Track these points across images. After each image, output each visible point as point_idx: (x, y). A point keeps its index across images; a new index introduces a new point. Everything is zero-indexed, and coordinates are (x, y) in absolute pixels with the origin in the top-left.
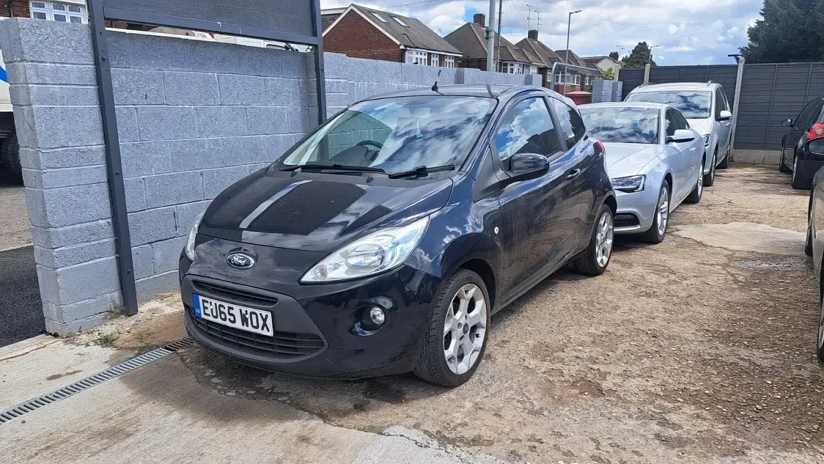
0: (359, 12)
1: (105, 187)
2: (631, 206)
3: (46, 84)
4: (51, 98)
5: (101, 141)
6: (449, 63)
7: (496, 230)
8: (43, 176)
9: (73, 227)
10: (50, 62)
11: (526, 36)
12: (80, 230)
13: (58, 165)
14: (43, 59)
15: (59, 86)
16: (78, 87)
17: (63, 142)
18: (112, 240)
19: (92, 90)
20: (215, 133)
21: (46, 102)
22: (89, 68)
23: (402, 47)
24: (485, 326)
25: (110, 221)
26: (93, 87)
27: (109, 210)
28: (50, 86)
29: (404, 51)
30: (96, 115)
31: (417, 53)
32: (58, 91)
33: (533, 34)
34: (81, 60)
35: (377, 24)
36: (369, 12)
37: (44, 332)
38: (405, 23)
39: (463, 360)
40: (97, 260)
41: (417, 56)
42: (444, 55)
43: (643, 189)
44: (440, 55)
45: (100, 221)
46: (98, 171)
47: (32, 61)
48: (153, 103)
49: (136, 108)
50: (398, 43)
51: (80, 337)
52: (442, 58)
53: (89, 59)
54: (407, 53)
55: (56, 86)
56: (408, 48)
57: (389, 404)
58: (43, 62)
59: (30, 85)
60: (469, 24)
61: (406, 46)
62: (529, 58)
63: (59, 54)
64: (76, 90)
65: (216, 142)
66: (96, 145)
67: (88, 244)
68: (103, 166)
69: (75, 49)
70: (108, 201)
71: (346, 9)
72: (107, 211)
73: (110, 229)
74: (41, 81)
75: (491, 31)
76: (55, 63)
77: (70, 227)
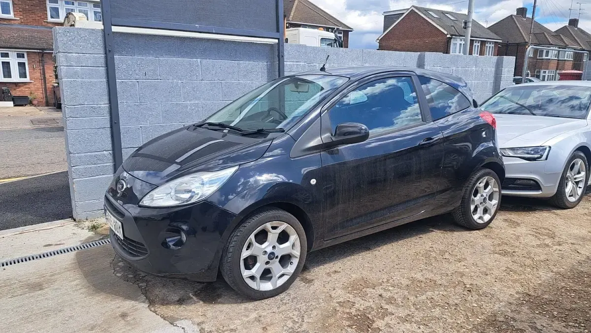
0: (417, 11)
1: (108, 131)
2: (531, 173)
3: (72, 66)
4: (76, 75)
5: (107, 102)
6: (490, 47)
7: (313, 182)
8: (68, 122)
9: (86, 154)
10: (75, 53)
11: (567, 24)
12: (90, 156)
13: (78, 116)
14: (71, 51)
15: (80, 67)
16: (93, 68)
17: (81, 102)
18: (112, 164)
19: (102, 70)
20: (196, 99)
21: (71, 77)
22: (101, 57)
23: (448, 36)
24: (299, 257)
25: (111, 152)
26: (104, 68)
27: (111, 145)
28: (75, 67)
29: (450, 38)
30: (104, 85)
31: (461, 40)
32: (80, 70)
33: (574, 22)
34: (96, 51)
35: (431, 19)
36: (426, 11)
37: (72, 217)
38: (454, 17)
39: (272, 280)
40: (101, 176)
41: (461, 42)
42: (486, 41)
43: (546, 159)
44: (481, 41)
45: (105, 152)
46: (105, 120)
47: (64, 53)
48: (150, 78)
49: (138, 82)
50: (446, 33)
51: (84, 223)
52: (483, 43)
53: (102, 51)
54: (452, 40)
55: (78, 67)
56: (453, 37)
57: (201, 302)
58: (71, 53)
59: (62, 67)
60: (512, 16)
61: (452, 35)
62: (566, 42)
63: (81, 48)
64: (92, 70)
65: (197, 105)
66: (104, 104)
67: (95, 165)
68: (108, 117)
69: (93, 45)
70: (110, 139)
71: (408, 9)
72: (110, 146)
73: (111, 157)
74: (69, 64)
75: (469, 22)
76: (78, 53)
77: (83, 154)
